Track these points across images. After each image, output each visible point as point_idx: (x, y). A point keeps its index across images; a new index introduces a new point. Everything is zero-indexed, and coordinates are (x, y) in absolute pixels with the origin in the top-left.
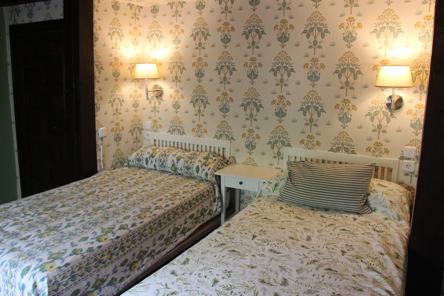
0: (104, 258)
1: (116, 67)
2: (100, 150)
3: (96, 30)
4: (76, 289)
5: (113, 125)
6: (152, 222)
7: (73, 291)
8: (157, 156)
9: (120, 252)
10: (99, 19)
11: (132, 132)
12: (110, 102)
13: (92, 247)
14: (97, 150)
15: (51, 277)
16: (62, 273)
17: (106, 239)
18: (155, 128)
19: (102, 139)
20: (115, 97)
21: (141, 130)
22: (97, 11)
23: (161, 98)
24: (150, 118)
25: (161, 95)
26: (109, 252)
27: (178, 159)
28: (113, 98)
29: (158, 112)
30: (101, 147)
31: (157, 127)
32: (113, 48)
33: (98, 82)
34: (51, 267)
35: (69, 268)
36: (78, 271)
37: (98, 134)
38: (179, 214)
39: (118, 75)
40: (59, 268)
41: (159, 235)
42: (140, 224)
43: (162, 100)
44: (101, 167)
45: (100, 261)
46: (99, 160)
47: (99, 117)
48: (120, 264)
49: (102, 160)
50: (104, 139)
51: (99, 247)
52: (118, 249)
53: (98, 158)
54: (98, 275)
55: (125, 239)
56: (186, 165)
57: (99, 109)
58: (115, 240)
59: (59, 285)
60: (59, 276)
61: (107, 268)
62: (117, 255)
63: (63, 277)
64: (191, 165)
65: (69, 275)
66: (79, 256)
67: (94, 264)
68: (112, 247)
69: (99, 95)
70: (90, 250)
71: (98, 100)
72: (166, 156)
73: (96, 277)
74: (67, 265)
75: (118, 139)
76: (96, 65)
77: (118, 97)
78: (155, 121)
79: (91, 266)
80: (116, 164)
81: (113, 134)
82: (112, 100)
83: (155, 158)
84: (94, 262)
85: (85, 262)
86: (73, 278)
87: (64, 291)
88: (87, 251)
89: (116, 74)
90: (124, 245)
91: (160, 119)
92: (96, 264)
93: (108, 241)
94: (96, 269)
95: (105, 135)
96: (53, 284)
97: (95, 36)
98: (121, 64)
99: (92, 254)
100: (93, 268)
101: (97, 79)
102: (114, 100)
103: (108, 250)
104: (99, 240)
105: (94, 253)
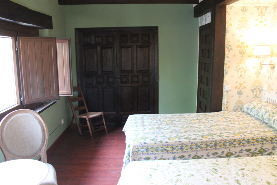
0: (168, 149)
1: (243, 48)
2: (225, 98)
3: (228, 26)
4: (148, 156)
5: (237, 85)
6: (209, 142)
7: (146, 157)
8: (256, 108)
9: (180, 150)
10: (230, 20)
11: (253, 91)
12: (236, 70)
13: (163, 141)
14: (223, 98)
15: (136, 145)
16: (141, 146)
17: (173, 140)
18: (269, 90)
19: (227, 92)
20: (240, 67)
21: (261, 90)
22: (229, 14)
23: (274, 70)
24: (267, 83)
25: (274, 68)
26: (172, 147)
27: (266, 112)
28: (239, 67)
29: (272, 79)
30: (226, 96)
31: (270, 90)
32: (241, 36)
33: (228, 57)
34: (138, 141)
35: (146, 145)
36: (151, 148)
37: (225, 88)
38: (235, 145)
39: (244, 53)
40: (141, 143)
41: (214, 151)
42: (199, 140)
43: (274, 71)
44: (224, 108)
45: (165, 149)
46: (224, 104)
47: (227, 78)
48: (178, 156)
49: (225, 104)
50: (229, 92)
51: (166, 142)
52: (178, 148)
53: (223, 103)
54: (162, 156)
55: (185, 144)
56: (269, 117)
57: (227, 74)
58: (178, 143)
59: (139, 150)
60: (140, 147)
61: (169, 155)
62: (177, 150)
63: (142, 148)
64: (271, 118)
65: (145, 148)
66: (153, 142)
67: (161, 149)
68: (175, 145)
69: (227, 65)
70: (161, 142)
71: (227, 68)
72: (261, 109)
73: (161, 156)
74: (145, 143)
75: (240, 93)
76: (227, 47)
77: (243, 67)
78: (269, 85)
79: (159, 150)
80: (237, 109)
81: (237, 90)
82: (238, 68)
83: (255, 109)
84: (161, 148)
85: (155, 146)
86: (147, 150)
87: (141, 154)
88: (159, 142)
89: (242, 53)
90: (183, 147)
91: (272, 84)
92: (162, 149)
93: (173, 141)
94: (162, 152)
95: (230, 90)
96: (136, 149)
97: (227, 30)
98: (247, 46)
99: (161, 144)
100: (160, 151)
101: (227, 55)
102: (239, 69)
103: (171, 146)
104: (169, 139)
105: (162, 144)
